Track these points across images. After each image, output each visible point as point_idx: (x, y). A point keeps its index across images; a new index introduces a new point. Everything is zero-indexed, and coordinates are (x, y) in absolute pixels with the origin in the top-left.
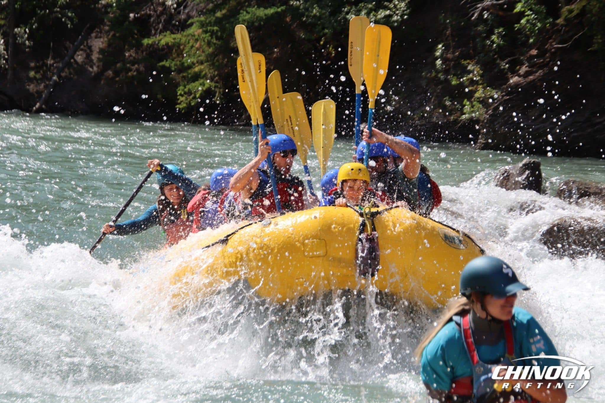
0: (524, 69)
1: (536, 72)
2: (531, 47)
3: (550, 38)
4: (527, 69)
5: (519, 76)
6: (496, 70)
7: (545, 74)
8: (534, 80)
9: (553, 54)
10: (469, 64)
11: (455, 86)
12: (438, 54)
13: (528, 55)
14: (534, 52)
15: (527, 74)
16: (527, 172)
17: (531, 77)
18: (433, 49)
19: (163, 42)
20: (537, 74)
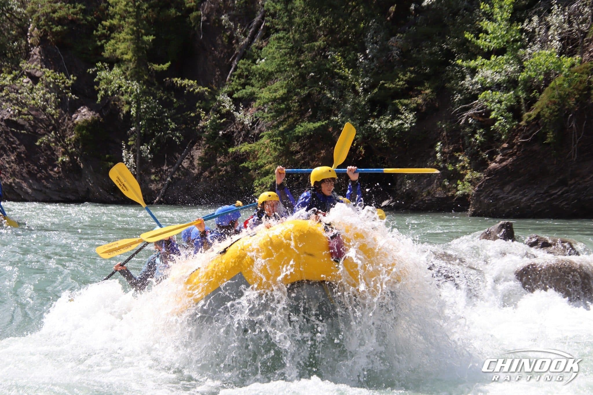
0: (499, 158)
1: (508, 159)
2: (503, 142)
3: (516, 135)
4: (501, 157)
5: (496, 162)
6: (480, 159)
7: (514, 161)
8: (506, 165)
9: (519, 146)
10: (459, 155)
11: (450, 171)
12: (438, 149)
13: (501, 148)
14: (505, 145)
15: (501, 161)
16: (503, 230)
17: (504, 163)
18: (434, 146)
19: (243, 150)
20: (509, 161)
